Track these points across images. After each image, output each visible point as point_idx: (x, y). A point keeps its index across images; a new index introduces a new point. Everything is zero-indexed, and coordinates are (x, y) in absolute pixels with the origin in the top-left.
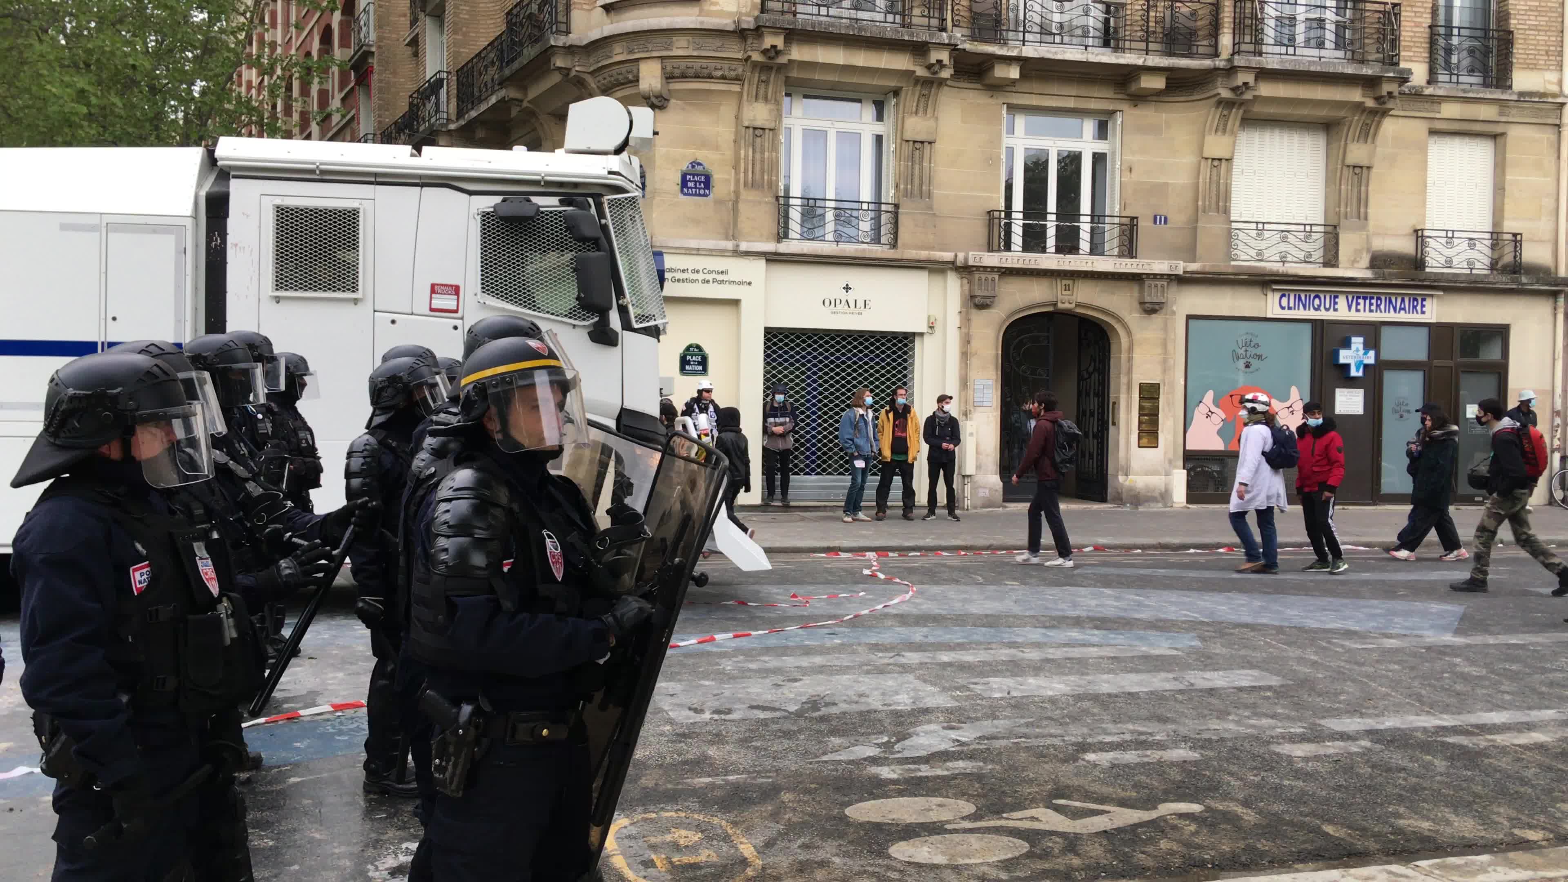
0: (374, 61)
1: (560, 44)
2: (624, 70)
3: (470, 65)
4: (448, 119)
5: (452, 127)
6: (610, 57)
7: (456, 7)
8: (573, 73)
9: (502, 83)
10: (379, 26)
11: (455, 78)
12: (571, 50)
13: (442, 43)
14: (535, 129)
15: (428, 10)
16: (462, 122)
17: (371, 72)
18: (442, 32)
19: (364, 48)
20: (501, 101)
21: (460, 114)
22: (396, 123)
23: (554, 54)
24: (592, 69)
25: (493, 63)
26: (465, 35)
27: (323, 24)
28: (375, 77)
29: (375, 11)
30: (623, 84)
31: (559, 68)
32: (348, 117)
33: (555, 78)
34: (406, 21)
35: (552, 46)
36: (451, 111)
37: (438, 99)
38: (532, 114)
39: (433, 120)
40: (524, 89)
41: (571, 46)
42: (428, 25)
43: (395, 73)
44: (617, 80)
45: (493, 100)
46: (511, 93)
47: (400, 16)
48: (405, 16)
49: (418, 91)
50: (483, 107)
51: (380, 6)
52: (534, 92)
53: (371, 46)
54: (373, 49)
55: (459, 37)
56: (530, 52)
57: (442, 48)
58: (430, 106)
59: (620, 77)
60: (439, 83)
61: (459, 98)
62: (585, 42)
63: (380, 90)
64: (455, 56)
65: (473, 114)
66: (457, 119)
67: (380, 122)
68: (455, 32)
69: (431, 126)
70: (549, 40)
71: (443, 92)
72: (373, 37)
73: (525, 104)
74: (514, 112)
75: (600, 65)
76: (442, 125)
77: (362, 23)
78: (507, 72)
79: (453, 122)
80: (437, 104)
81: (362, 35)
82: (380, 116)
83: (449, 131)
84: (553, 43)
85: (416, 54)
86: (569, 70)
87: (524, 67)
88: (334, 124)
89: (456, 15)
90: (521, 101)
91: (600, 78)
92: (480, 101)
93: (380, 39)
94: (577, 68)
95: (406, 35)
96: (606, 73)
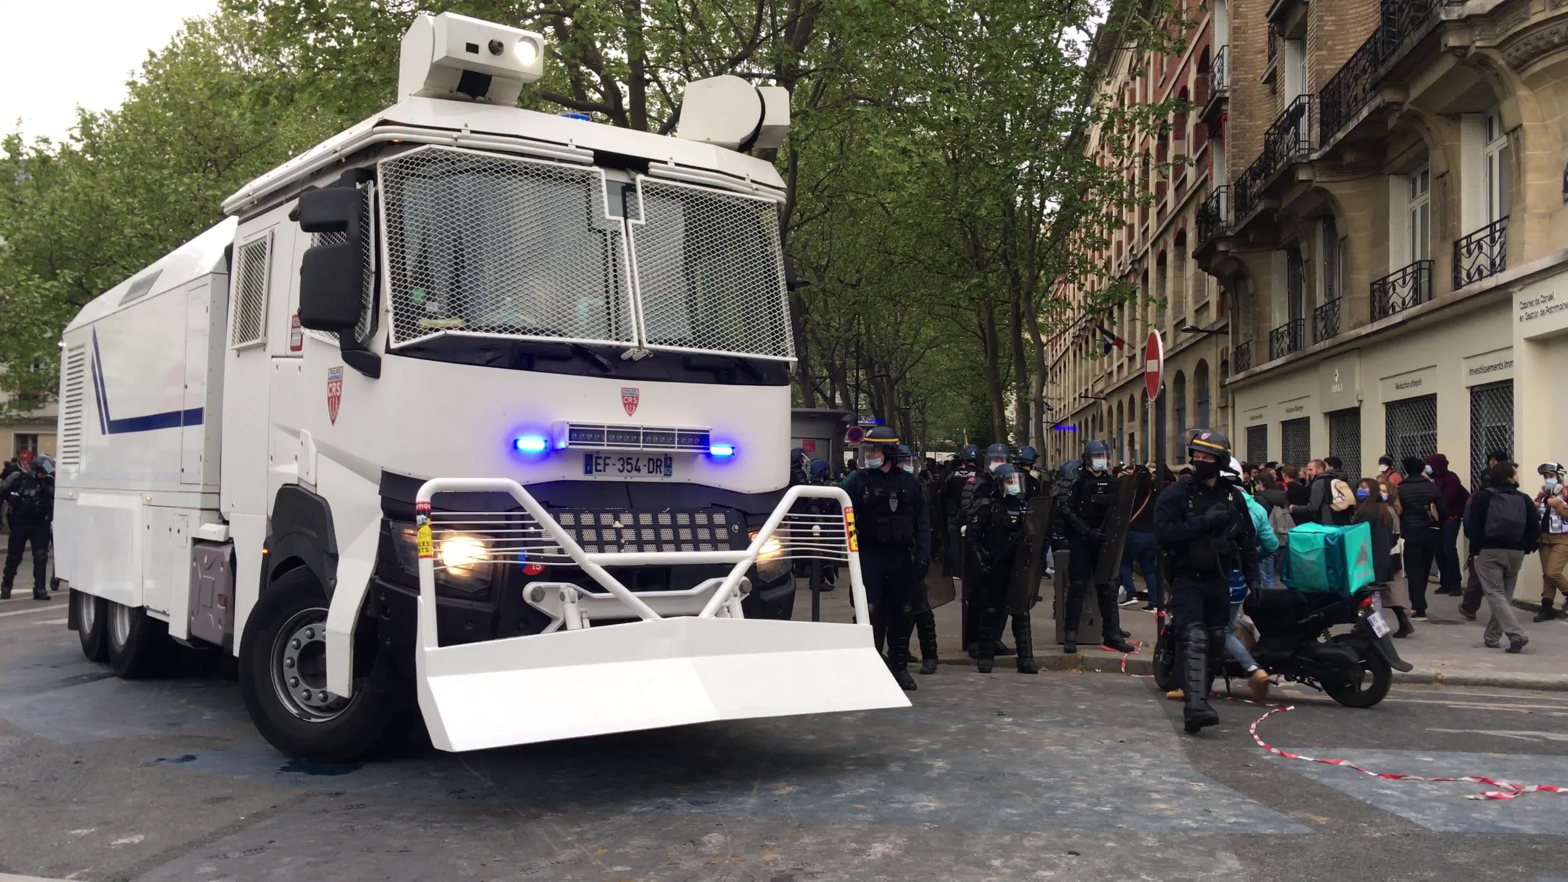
0: (1228, 108)
1: (1454, 16)
2: (1546, 33)
3: (1336, 80)
4: (1309, 149)
5: (1314, 156)
6: (1527, 19)
7: (1320, 19)
8: (1472, 51)
9: (1376, 87)
10: (1234, 68)
11: (1318, 101)
12: (1469, 22)
13: (1304, 67)
14: (1421, 139)
15: (1287, 34)
16: (1327, 149)
17: (1226, 120)
18: (1303, 55)
19: (1217, 95)
20: (1378, 111)
21: (1324, 141)
22: (1250, 168)
23: (1445, 32)
24: (1499, 40)
25: (1365, 71)
26: (1331, 49)
27: (1179, 88)
28: (1228, 125)
29: (1229, 55)
30: (1544, 52)
31: (1453, 48)
32: (1203, 177)
33: (1448, 63)
34: (1263, 58)
35: (1443, 22)
36: (1313, 139)
37: (1297, 128)
38: (1415, 118)
39: (1292, 153)
40: (1405, 89)
41: (1469, 17)
42: (1287, 49)
43: (1250, 117)
44: (1537, 47)
45: (1365, 112)
46: (1389, 96)
47: (1256, 53)
48: (1262, 52)
49: (1274, 125)
50: (1352, 125)
51: (1236, 47)
52: (1415, 92)
53: (1225, 91)
54: (1227, 95)
55: (1324, 53)
56: (1414, 38)
57: (1304, 74)
58: (1289, 137)
59: (1541, 43)
60: (1299, 110)
61: (1322, 123)
62: (1489, 7)
63: (1234, 137)
64: (1319, 75)
65: (1340, 135)
66: (1321, 147)
67: (1234, 172)
68: (1319, 49)
69: (1290, 159)
70: (1438, 14)
71: (1304, 121)
72: (1226, 81)
73: (1406, 107)
74: (1392, 122)
75: (1511, 32)
76: (1302, 156)
77: (1216, 70)
78: (1382, 71)
79: (1316, 151)
80: (1297, 135)
81: (1216, 83)
82: (1234, 165)
83: (1311, 162)
84: (1443, 17)
85: (1274, 91)
86: (1466, 48)
87: (1407, 57)
88: (1188, 186)
89: (1320, 27)
90: (1400, 104)
91: (1511, 50)
92: (1349, 118)
93: (1234, 82)
94: (1478, 44)
95: (1263, 71)
96: (1519, 43)
